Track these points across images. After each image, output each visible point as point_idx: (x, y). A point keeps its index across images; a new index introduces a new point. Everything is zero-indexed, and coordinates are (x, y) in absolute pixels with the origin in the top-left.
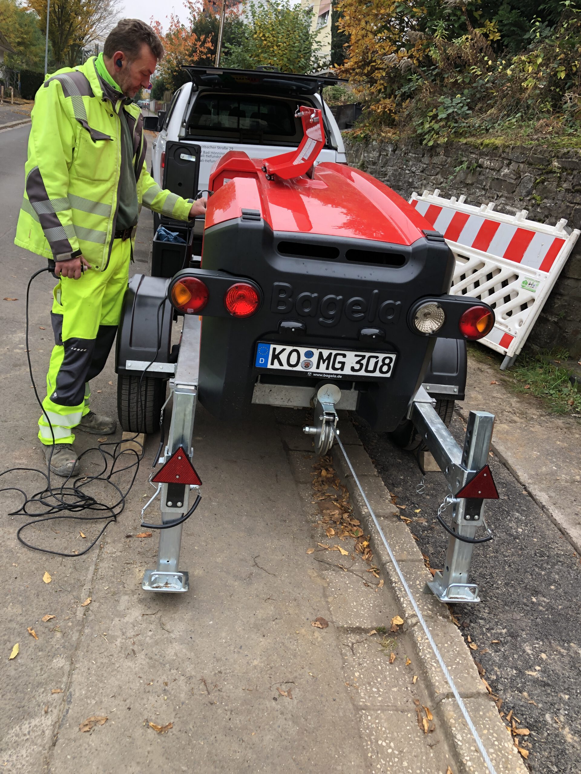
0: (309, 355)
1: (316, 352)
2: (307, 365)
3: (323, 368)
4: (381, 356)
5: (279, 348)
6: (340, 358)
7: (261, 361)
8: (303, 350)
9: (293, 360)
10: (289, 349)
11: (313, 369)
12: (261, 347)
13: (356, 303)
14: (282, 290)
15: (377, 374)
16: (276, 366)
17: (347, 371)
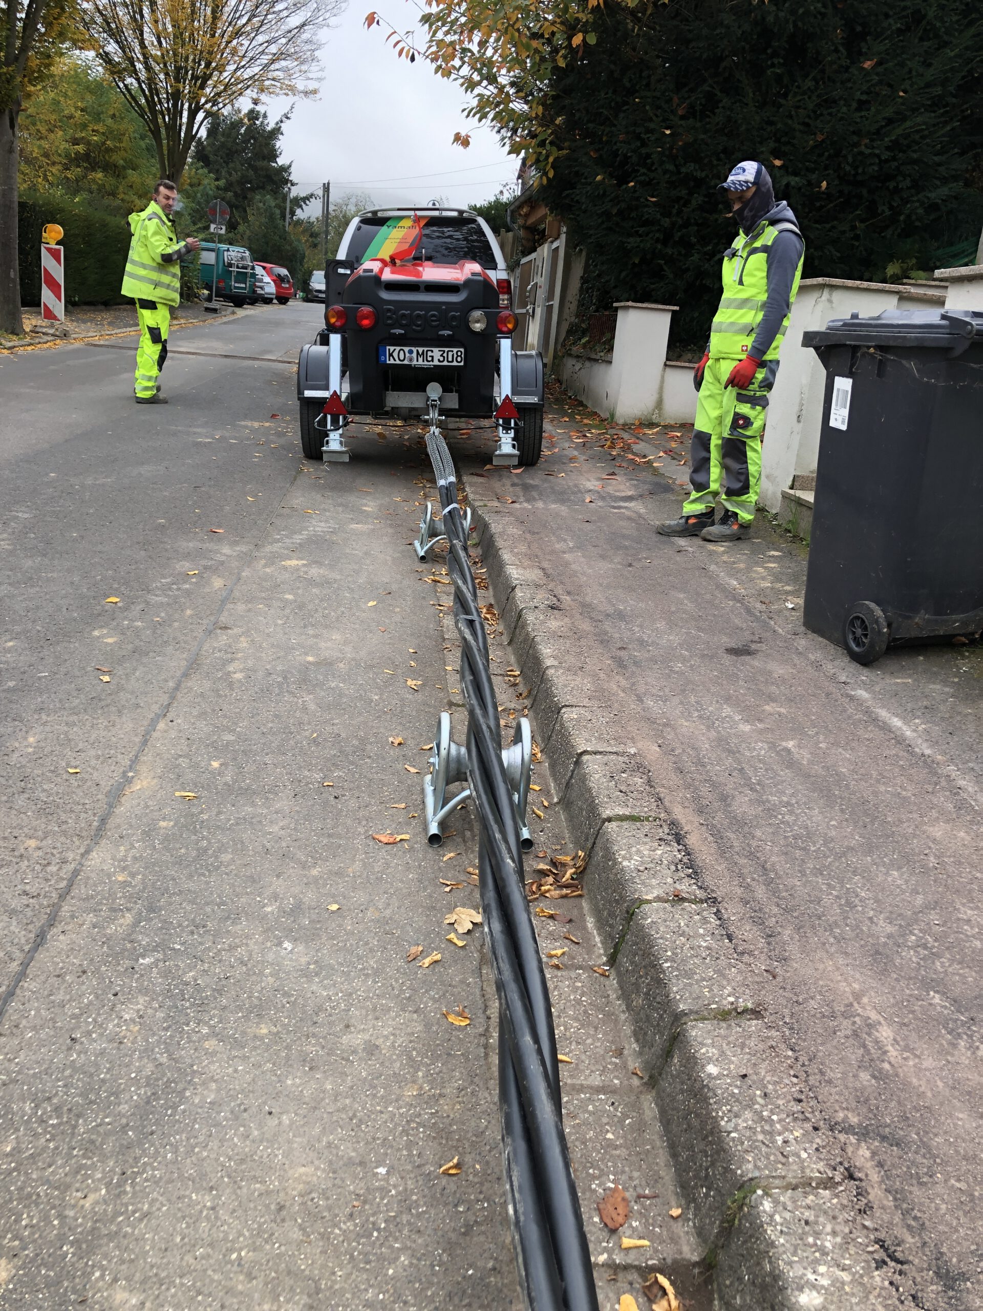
0: (411, 352)
1: (414, 350)
2: (411, 360)
3: (420, 362)
4: (455, 350)
5: (392, 348)
6: (430, 353)
7: (383, 358)
8: (406, 349)
9: (402, 357)
10: (398, 348)
11: (415, 362)
12: (381, 349)
13: (434, 316)
14: (389, 310)
15: (455, 363)
16: (392, 362)
17: (436, 363)
